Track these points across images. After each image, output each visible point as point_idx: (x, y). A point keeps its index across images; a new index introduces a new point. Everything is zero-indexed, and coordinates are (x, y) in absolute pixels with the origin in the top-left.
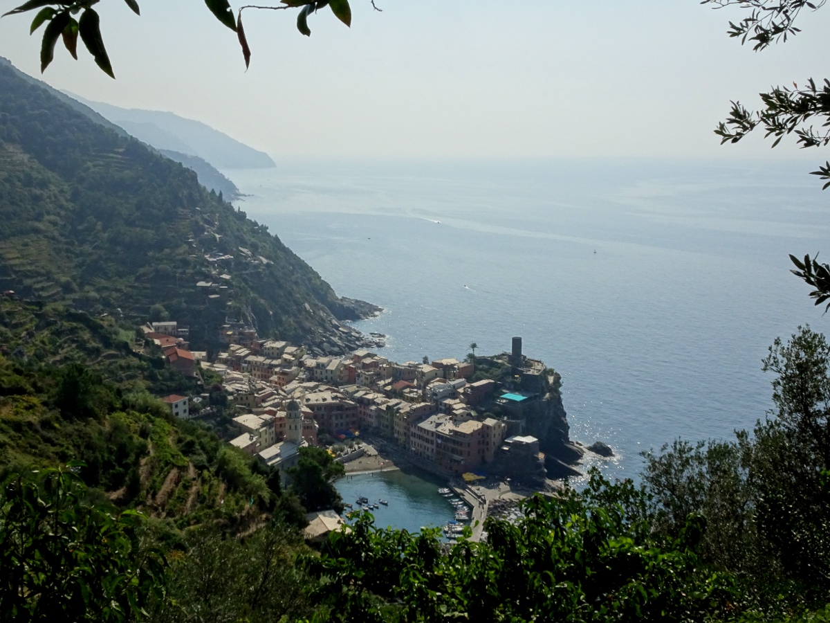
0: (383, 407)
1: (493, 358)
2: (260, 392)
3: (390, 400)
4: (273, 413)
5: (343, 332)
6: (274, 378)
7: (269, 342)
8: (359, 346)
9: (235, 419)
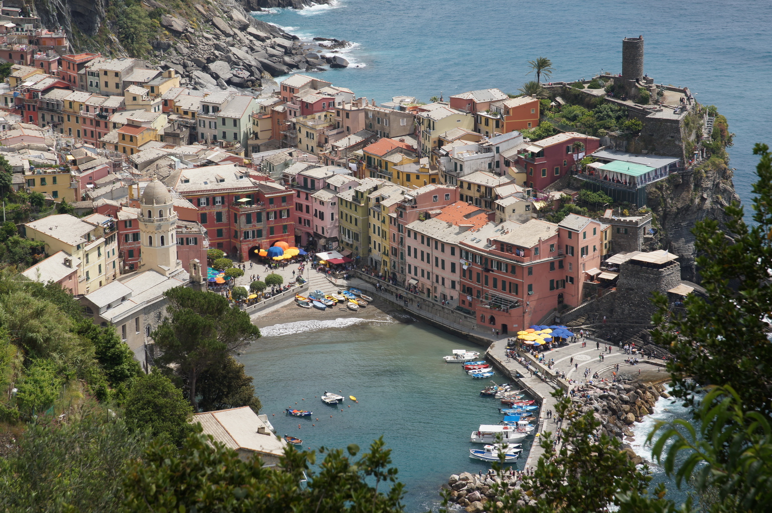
0: (348, 195)
1: (580, 85)
2: (82, 167)
3: (361, 181)
4: (112, 211)
5: (257, 37)
6: (112, 136)
7: (97, 59)
8: (291, 66)
9: (31, 225)
